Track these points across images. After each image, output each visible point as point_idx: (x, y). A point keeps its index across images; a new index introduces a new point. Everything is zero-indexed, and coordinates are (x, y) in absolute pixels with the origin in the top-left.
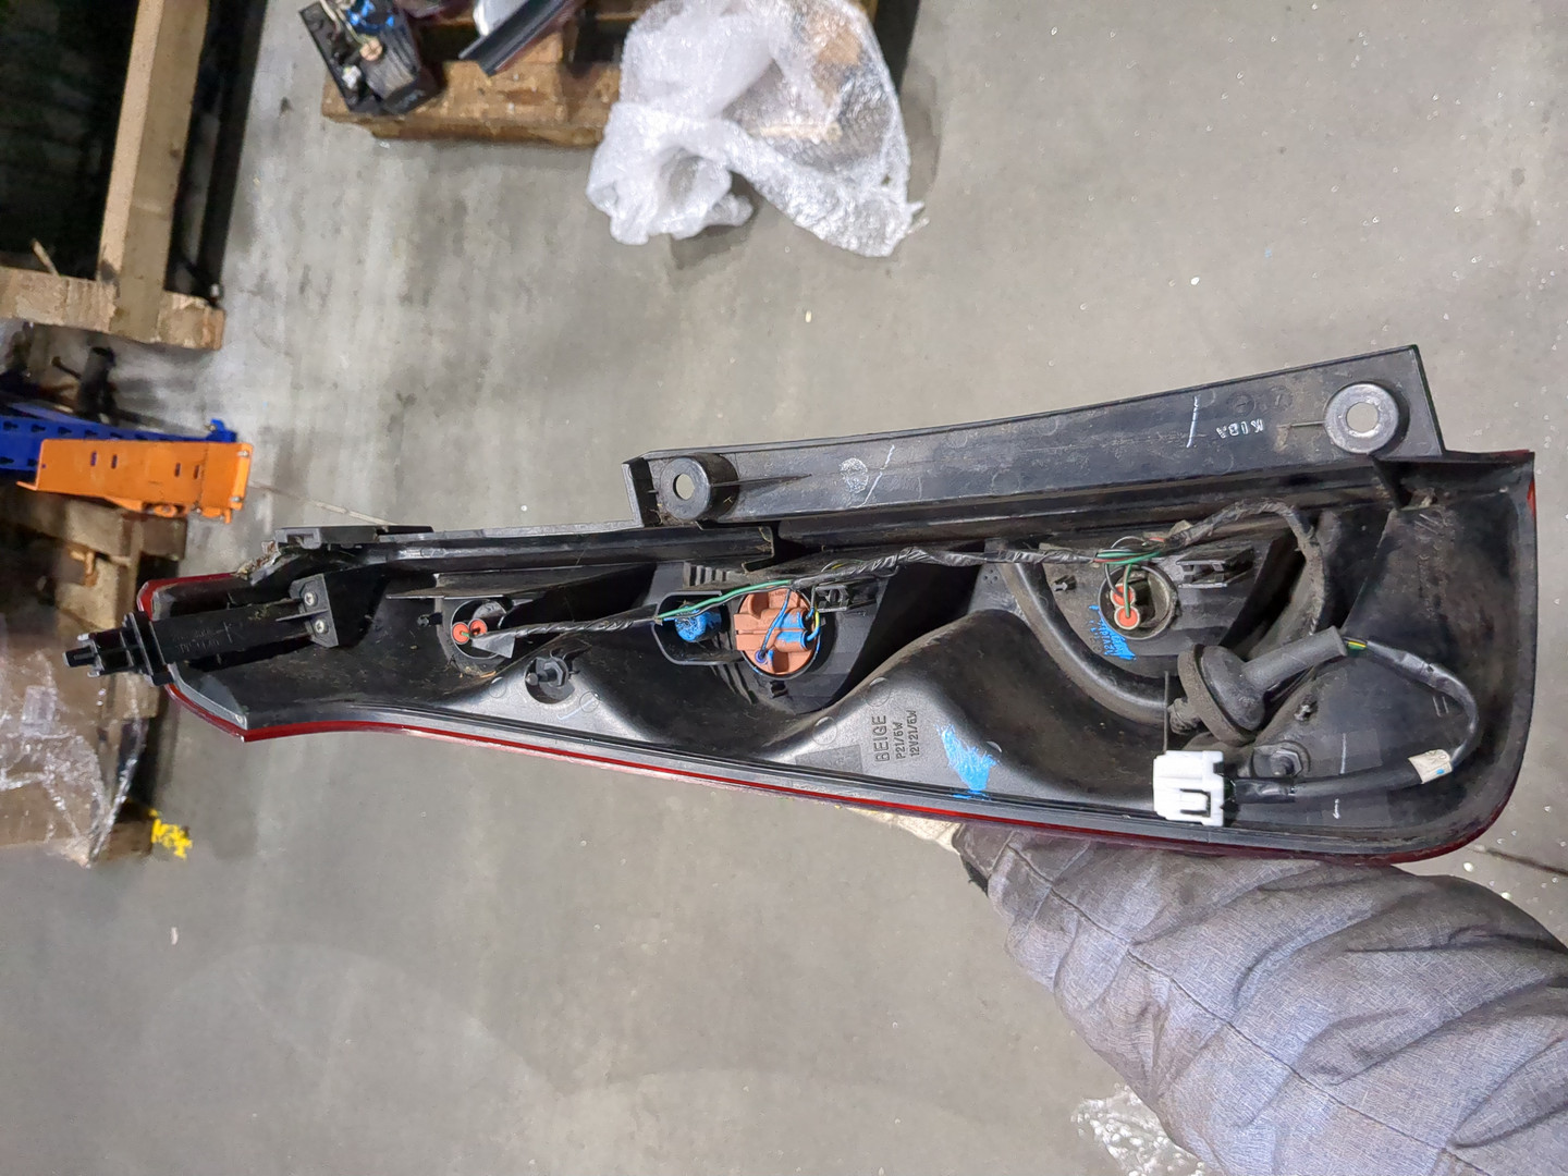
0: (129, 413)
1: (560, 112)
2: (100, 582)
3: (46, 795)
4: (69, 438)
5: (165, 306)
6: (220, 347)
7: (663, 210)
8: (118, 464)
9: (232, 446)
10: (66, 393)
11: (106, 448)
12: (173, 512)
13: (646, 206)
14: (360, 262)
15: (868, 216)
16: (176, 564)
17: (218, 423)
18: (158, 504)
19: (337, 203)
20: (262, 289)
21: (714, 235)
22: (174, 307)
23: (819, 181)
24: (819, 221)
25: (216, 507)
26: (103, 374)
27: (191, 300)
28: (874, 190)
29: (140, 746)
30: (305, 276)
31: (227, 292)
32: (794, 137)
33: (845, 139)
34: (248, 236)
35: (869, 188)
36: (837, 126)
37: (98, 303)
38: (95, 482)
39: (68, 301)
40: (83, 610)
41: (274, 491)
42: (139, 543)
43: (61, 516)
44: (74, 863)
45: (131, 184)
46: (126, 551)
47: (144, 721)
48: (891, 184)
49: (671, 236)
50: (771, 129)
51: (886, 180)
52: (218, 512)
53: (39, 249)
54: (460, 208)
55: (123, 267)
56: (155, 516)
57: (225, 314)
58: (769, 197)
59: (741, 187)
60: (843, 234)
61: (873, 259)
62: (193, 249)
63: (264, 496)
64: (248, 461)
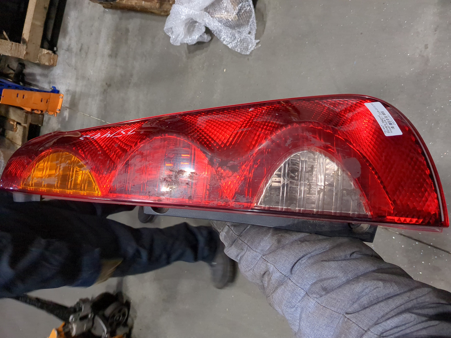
0: (29, 83)
1: (158, 5)
2: (18, 131)
4: (11, 89)
5: (40, 53)
6: (56, 66)
7: (185, 37)
8: (24, 98)
9: (58, 94)
10: (11, 75)
11: (21, 92)
12: (40, 112)
13: (180, 35)
14: (98, 44)
15: (244, 43)
16: (40, 127)
17: (55, 88)
18: (36, 110)
19: (92, 26)
20: (69, 50)
21: (200, 44)
22: (43, 53)
23: (230, 32)
24: (229, 43)
25: (52, 111)
26: (22, 71)
27: (48, 51)
28: (246, 35)
30: (81, 47)
31: (58, 49)
32: (224, 18)
33: (239, 20)
34: (66, 33)
35: (245, 34)
36: (236, 16)
37: (21, 50)
38: (18, 102)
39: (12, 49)
40: (12, 139)
41: (70, 108)
42: (29, 120)
43: (7, 112)
45: (32, 16)
46: (26, 122)
48: (251, 34)
49: (187, 44)
50: (217, 15)
51: (250, 33)
52: (53, 113)
53: (5, 33)
54: (127, 30)
55: (29, 40)
56: (35, 113)
57: (58, 55)
58: (216, 35)
59: (208, 31)
60: (236, 47)
61: (244, 55)
62: (49, 36)
63: (66, 110)
64: (62, 99)
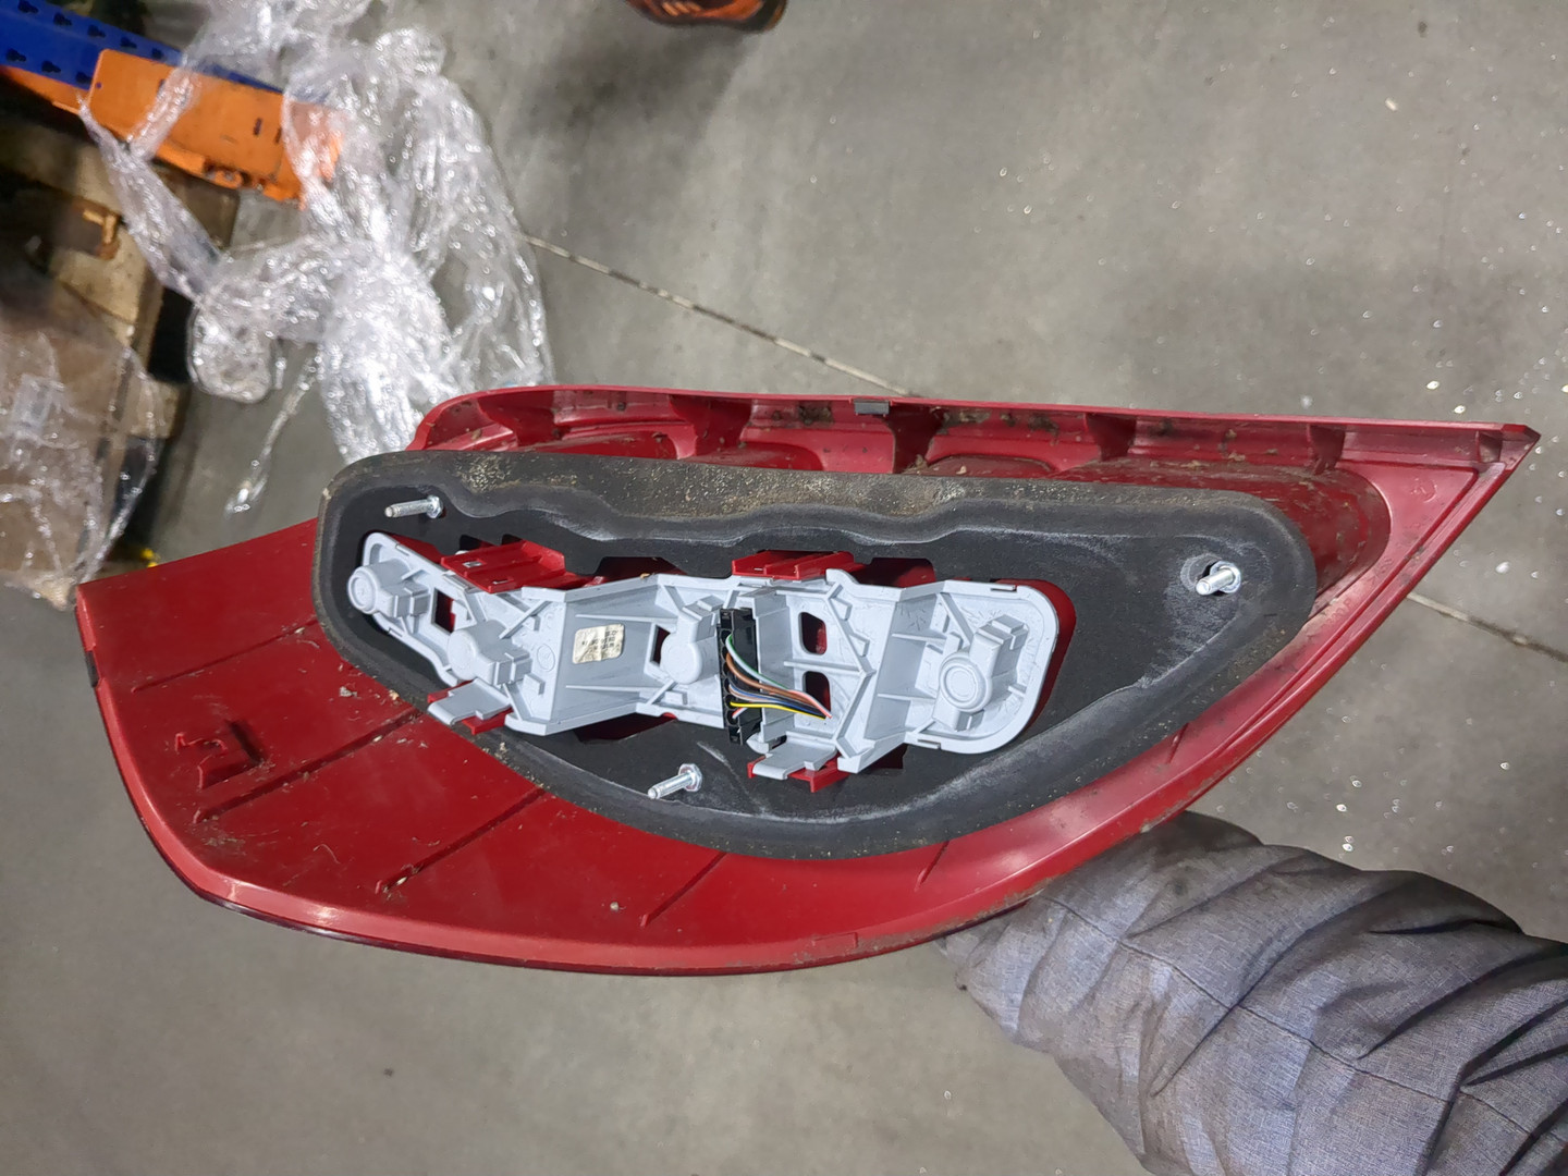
2: (121, 257)
3: (28, 515)
12: (235, 182)
18: (223, 168)
29: (150, 471)
40: (90, 289)
43: (68, 163)
44: (44, 603)
47: (159, 440)
56: (210, 183)
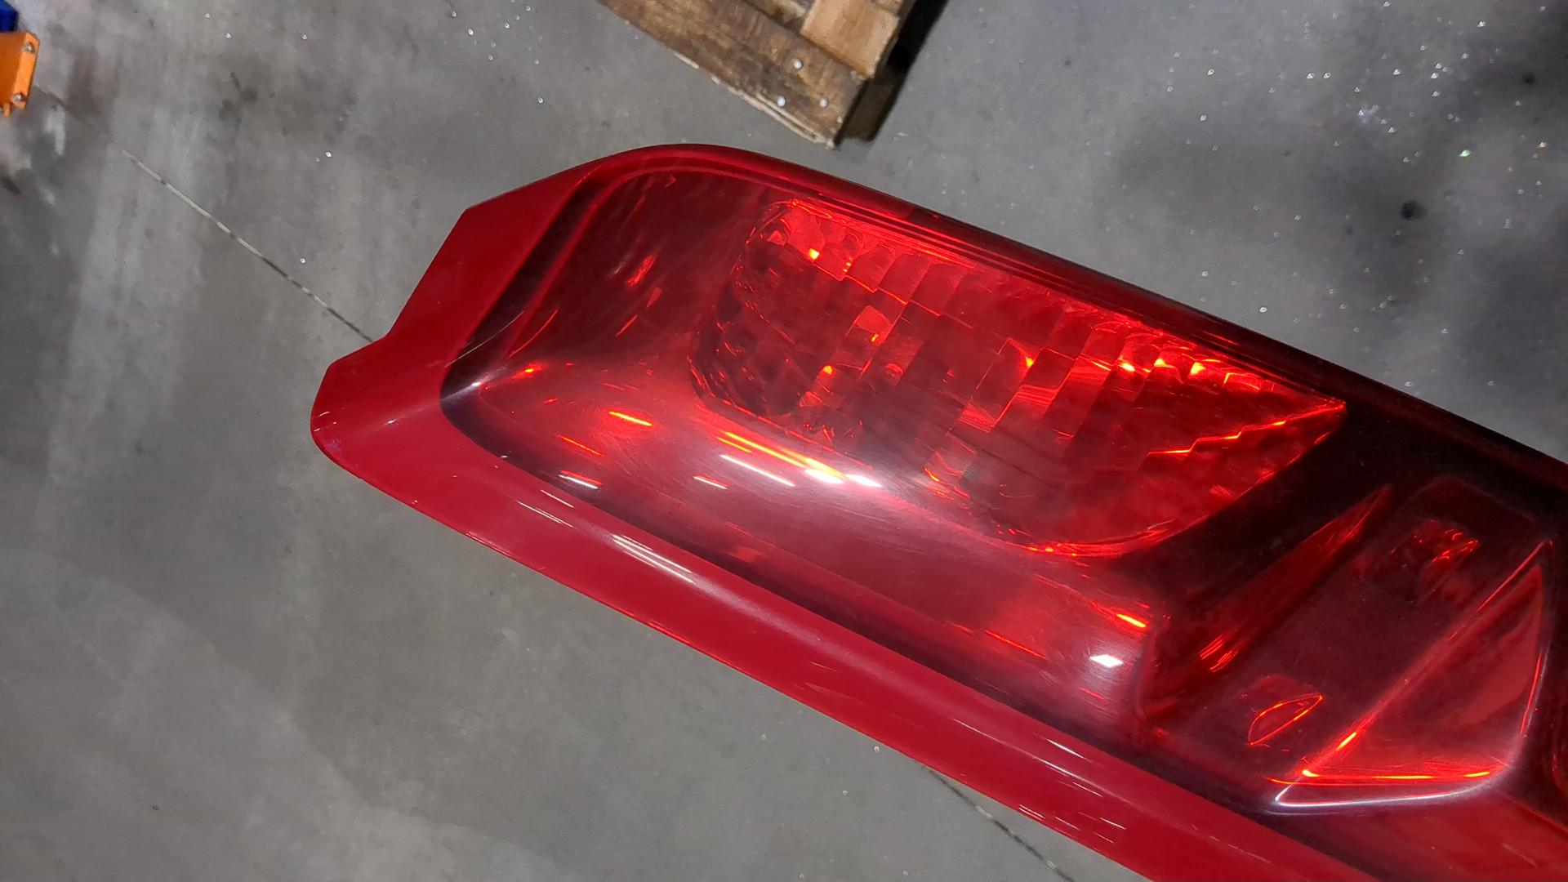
41: (69, 109)
63: (55, 107)
64: (33, 56)
